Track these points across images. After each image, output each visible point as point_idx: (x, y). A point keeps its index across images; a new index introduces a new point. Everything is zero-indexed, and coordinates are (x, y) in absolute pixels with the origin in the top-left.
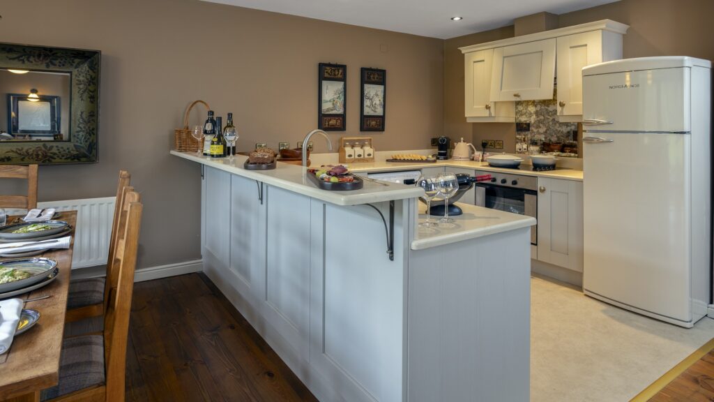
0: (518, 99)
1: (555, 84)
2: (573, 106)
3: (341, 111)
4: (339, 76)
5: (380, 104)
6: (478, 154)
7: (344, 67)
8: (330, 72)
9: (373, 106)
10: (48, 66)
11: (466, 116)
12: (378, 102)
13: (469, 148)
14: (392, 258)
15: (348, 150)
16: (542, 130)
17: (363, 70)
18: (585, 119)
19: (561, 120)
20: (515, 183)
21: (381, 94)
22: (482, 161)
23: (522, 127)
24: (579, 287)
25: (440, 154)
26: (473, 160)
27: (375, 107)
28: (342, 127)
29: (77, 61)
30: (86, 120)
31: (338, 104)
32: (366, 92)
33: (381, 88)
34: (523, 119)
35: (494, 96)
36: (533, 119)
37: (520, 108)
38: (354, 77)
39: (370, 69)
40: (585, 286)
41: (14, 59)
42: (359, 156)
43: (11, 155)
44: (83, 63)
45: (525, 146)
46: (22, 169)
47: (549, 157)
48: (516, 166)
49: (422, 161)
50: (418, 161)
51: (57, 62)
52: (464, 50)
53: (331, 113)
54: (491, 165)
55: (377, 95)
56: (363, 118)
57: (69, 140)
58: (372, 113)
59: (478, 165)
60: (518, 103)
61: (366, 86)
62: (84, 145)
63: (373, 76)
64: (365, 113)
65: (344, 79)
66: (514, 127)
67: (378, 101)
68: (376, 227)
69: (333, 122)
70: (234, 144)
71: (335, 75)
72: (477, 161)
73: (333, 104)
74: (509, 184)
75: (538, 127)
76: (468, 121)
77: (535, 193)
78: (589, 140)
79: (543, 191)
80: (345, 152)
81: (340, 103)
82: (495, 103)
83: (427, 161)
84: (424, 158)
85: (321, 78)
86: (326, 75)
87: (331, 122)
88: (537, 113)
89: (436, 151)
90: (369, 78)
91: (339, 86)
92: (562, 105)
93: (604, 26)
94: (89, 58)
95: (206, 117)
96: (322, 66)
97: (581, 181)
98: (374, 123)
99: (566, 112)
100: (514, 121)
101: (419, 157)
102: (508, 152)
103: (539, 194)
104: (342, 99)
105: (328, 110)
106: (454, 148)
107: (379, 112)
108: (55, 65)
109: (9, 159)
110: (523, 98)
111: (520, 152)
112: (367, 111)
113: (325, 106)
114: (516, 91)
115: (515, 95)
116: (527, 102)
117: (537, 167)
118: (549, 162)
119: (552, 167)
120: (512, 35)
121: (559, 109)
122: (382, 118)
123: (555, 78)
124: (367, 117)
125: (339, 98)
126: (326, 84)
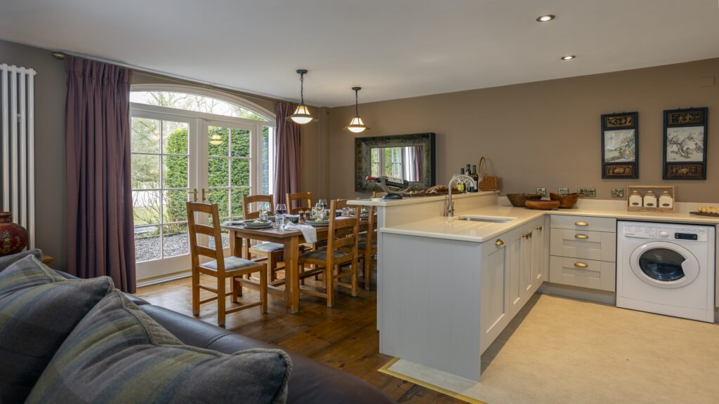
3: (632, 159)
4: (628, 124)
5: (698, 149)
7: (635, 115)
8: (614, 121)
9: (685, 152)
12: (693, 147)
17: (667, 113)
21: (699, 137)
27: (687, 153)
28: (633, 175)
29: (424, 139)
31: (628, 152)
32: (671, 136)
33: (701, 129)
38: (651, 122)
39: (680, 110)
42: (650, 205)
53: (617, 161)
55: (691, 138)
56: (667, 165)
57: (422, 182)
58: (680, 159)
61: (672, 130)
64: (670, 160)
65: (635, 125)
67: (693, 145)
69: (619, 170)
71: (620, 123)
73: (620, 152)
85: (605, 129)
86: (609, 126)
87: (616, 170)
90: (677, 120)
91: (628, 134)
96: (604, 118)
98: (685, 170)
104: (634, 146)
105: (613, 158)
107: (698, 157)
112: (673, 157)
113: (608, 156)
122: (701, 165)
124: (670, 163)
125: (628, 146)
126: (608, 134)
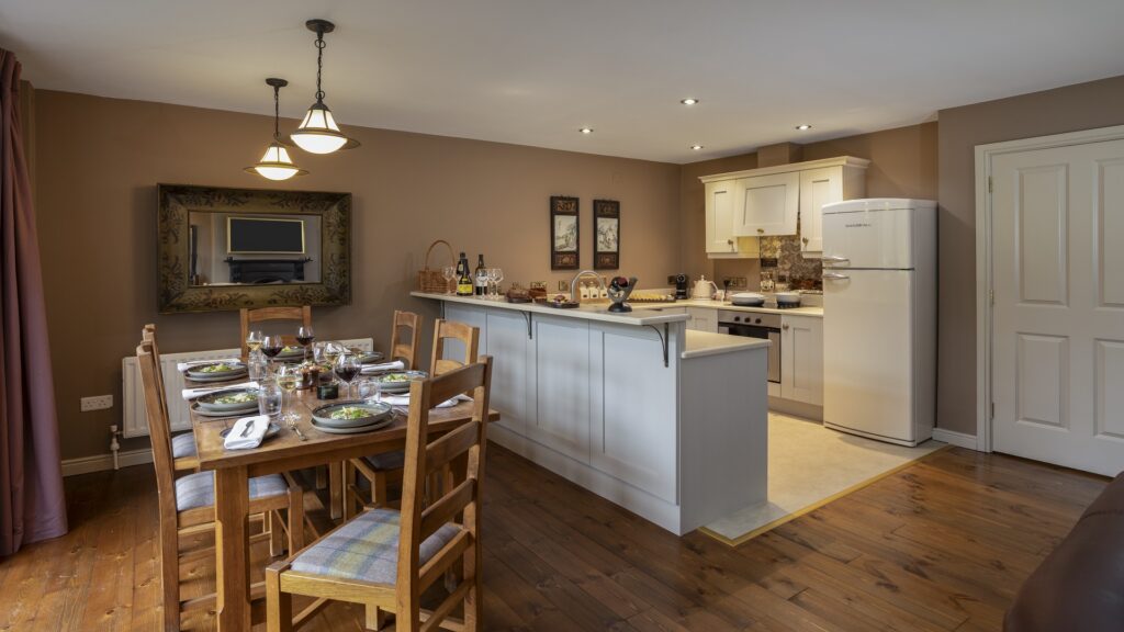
0: (762, 235)
1: (799, 219)
2: (816, 242)
3: (574, 248)
4: (572, 210)
5: (614, 240)
6: (720, 293)
7: (576, 200)
8: (561, 205)
9: (607, 242)
10: (302, 209)
11: (707, 251)
12: (612, 238)
13: (709, 287)
14: (667, 366)
15: (583, 290)
16: (787, 266)
17: (596, 203)
18: (824, 256)
19: (805, 256)
20: (758, 321)
21: (615, 229)
22: (725, 300)
23: (766, 263)
24: (820, 421)
25: (679, 294)
26: (714, 299)
27: (609, 243)
28: (575, 266)
29: (327, 203)
30: (337, 262)
32: (599, 226)
33: (615, 221)
34: (768, 255)
35: (736, 233)
36: (778, 255)
37: (765, 242)
38: (586, 210)
39: (604, 201)
40: (826, 418)
41: (274, 204)
42: (595, 296)
43: (276, 297)
44: (333, 205)
45: (770, 283)
46: (297, 311)
47: (793, 295)
48: (759, 304)
49: (661, 301)
50: (657, 301)
51: (309, 205)
52: (704, 179)
53: (565, 250)
54: (734, 304)
55: (610, 230)
56: (597, 255)
57: (322, 283)
58: (606, 250)
59: (721, 305)
60: (761, 238)
61: (599, 220)
62: (336, 287)
63: (607, 208)
64: (599, 250)
65: (576, 213)
66: (758, 264)
67: (612, 236)
68: (656, 345)
69: (566, 260)
70: (486, 285)
71: (567, 209)
72: (719, 300)
73: (566, 240)
74: (753, 323)
75: (783, 263)
76: (710, 257)
77: (778, 330)
78: (828, 277)
79: (786, 328)
80: (579, 292)
81: (572, 240)
82: (738, 238)
83: (666, 301)
84: (664, 297)
85: (554, 212)
86: (559, 209)
87: (563, 260)
88: (783, 249)
89: (674, 290)
90: (602, 210)
91: (572, 220)
92: (805, 241)
93: (844, 163)
94: (338, 200)
95: (458, 259)
96: (553, 200)
97: (820, 318)
98: (608, 260)
99: (809, 248)
100: (758, 257)
101: (657, 297)
102: (752, 290)
103: (783, 331)
104: (575, 234)
105: (561, 247)
106: (694, 286)
107: (613, 248)
108: (308, 208)
109: (275, 301)
110: (766, 233)
111: (766, 290)
112: (601, 248)
113: (559, 243)
114: (760, 226)
115: (759, 231)
116: (772, 238)
117: (781, 304)
118: (794, 300)
119: (797, 305)
120: (755, 166)
121: (803, 244)
122: (616, 255)
123: (799, 213)
124: (601, 253)
125: (572, 233)
126: (558, 219)
